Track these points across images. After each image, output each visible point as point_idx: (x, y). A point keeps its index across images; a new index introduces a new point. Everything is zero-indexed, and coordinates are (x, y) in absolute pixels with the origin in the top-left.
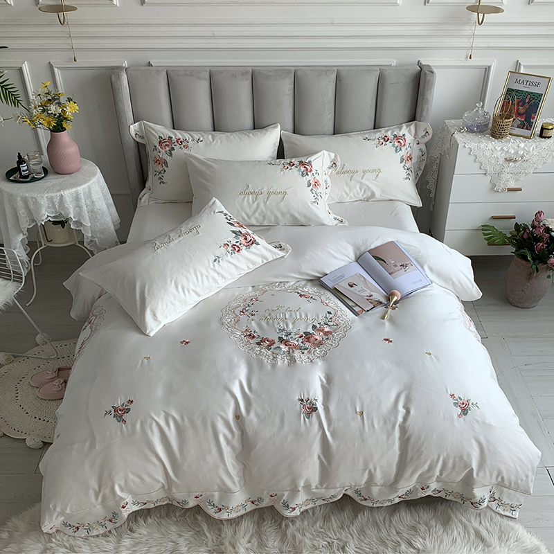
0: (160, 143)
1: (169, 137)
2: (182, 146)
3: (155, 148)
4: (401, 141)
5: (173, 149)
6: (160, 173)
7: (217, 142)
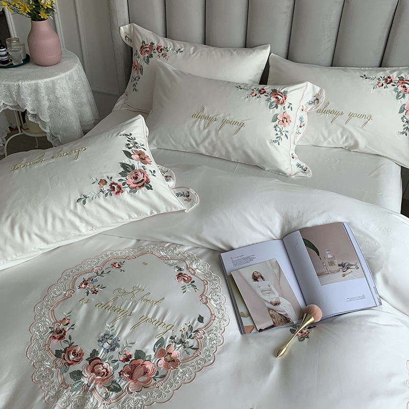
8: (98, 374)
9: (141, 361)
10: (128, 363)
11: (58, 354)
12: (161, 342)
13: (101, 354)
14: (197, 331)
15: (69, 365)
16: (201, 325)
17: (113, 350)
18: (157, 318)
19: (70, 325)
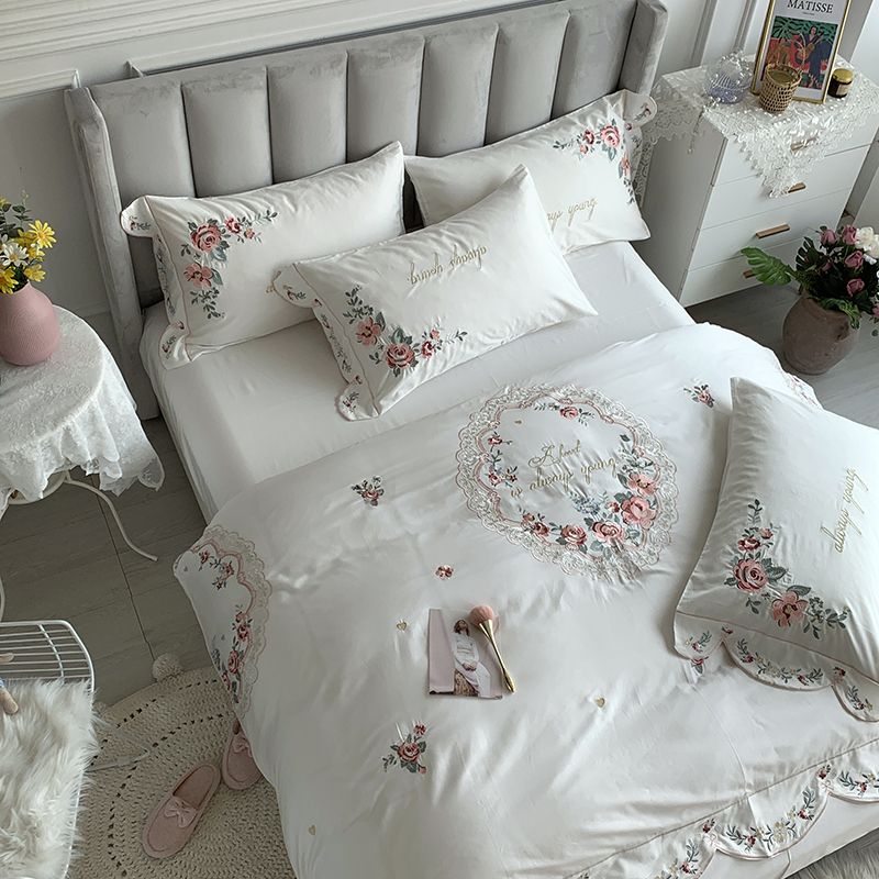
0: (194, 238)
1: (210, 221)
2: (241, 234)
3: (186, 250)
4: (611, 135)
5: (225, 245)
6: (207, 297)
7: (304, 210)
8: (611, 534)
9: (626, 502)
10: (621, 510)
11: (562, 542)
12: (622, 478)
13: (596, 518)
14: (633, 451)
15: (582, 542)
16: (631, 443)
17: (598, 509)
18: (594, 462)
19: (536, 517)
